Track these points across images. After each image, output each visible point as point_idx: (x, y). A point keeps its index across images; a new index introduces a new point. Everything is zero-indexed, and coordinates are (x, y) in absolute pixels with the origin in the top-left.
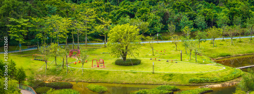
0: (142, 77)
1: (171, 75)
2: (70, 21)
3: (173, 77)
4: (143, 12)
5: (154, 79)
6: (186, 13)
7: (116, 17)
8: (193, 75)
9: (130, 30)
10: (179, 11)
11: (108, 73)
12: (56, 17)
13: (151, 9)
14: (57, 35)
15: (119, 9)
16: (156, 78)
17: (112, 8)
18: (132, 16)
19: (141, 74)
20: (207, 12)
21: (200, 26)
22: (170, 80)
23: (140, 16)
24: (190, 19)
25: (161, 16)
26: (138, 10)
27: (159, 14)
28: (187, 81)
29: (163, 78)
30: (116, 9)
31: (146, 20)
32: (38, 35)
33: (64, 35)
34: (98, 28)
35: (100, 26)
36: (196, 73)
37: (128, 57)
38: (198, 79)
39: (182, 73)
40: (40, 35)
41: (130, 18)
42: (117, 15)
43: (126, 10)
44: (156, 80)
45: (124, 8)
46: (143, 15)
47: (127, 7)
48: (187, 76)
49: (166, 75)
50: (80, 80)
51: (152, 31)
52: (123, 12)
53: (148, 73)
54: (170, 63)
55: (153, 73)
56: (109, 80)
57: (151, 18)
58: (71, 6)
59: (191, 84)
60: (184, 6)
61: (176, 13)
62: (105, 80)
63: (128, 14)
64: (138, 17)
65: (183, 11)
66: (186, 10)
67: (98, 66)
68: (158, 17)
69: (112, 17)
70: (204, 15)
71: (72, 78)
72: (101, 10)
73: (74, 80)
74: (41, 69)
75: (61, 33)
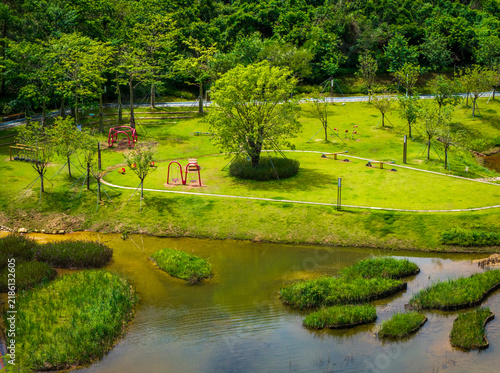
0: (308, 222)
1: (389, 217)
2: (108, 48)
3: (396, 223)
4: (293, 21)
5: (343, 229)
6: (399, 27)
7: (226, 33)
8: (451, 219)
9: (271, 80)
10: (381, 21)
11: (211, 205)
12: (73, 39)
13: (311, 15)
14: (73, 89)
15: (233, 12)
16: (346, 224)
17: (217, 10)
18: (267, 32)
19: (305, 212)
20: (451, 24)
21: (434, 61)
22: (387, 232)
23: (285, 33)
24: (410, 43)
25: (339, 34)
26: (281, 18)
27: (333, 29)
28: (435, 237)
29: (368, 225)
30: (226, 13)
31: (300, 42)
32: (25, 89)
33: (94, 90)
34: (183, 65)
35: (187, 62)
36: (457, 211)
37: (264, 153)
38: (468, 232)
39: (421, 212)
40: (29, 90)
41: (262, 38)
42: (228, 29)
43: (249, 15)
44: (348, 232)
45: (246, 11)
46: (295, 29)
47: (251, 9)
48: (434, 220)
49: (375, 216)
50: (135, 227)
51: (317, 71)
52: (243, 21)
53: (322, 209)
54: (378, 173)
55: (339, 209)
56: (216, 230)
57: (314, 38)
58: (116, 8)
59: (447, 249)
60: (394, 10)
61: (375, 26)
62: (204, 230)
63: (257, 26)
64: (283, 33)
65: (392, 20)
66: (398, 20)
67: (184, 183)
68: (332, 37)
69: (217, 34)
70: (444, 32)
71: (112, 221)
72: (191, 16)
73: (117, 228)
74: (29, 193)
75: (86, 84)
